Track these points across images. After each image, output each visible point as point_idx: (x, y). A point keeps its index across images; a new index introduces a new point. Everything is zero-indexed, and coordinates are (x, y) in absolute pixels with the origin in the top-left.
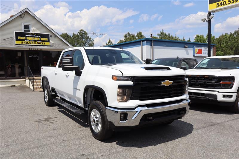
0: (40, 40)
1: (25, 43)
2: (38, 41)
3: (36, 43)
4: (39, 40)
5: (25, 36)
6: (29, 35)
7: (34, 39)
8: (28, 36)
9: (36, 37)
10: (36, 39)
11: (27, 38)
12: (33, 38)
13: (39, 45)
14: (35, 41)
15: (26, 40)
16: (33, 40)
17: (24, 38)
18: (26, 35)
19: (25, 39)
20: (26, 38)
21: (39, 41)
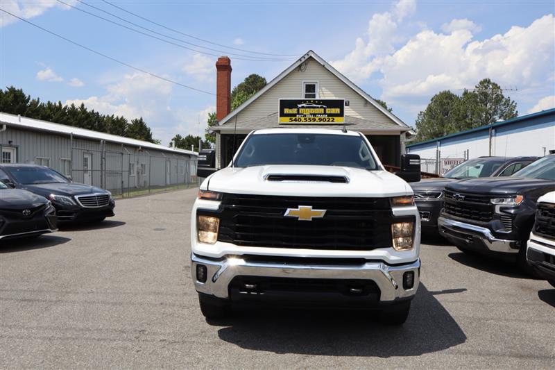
0: (325, 113)
1: (295, 120)
2: (320, 114)
3: (317, 119)
4: (323, 112)
5: (296, 107)
6: (304, 105)
7: (313, 112)
8: (303, 107)
9: (318, 108)
10: (316, 112)
11: (301, 111)
12: (312, 109)
13: (322, 122)
14: (315, 115)
15: (298, 114)
16: (311, 114)
17: (294, 111)
18: (300, 104)
19: (296, 112)
20: (298, 111)
21: (323, 114)
